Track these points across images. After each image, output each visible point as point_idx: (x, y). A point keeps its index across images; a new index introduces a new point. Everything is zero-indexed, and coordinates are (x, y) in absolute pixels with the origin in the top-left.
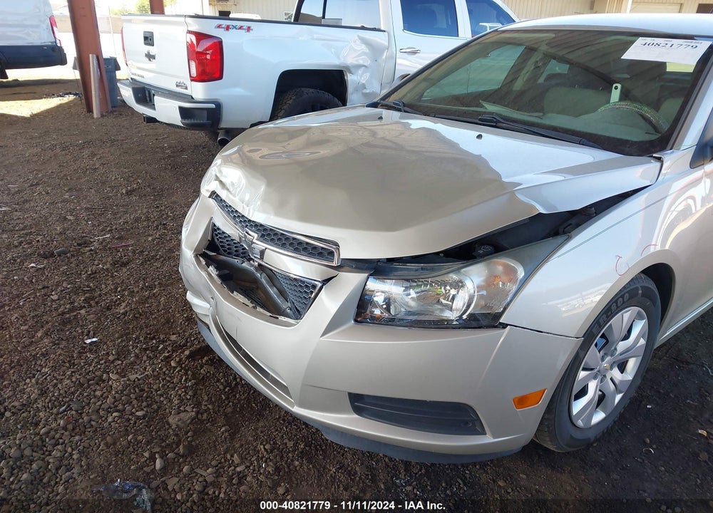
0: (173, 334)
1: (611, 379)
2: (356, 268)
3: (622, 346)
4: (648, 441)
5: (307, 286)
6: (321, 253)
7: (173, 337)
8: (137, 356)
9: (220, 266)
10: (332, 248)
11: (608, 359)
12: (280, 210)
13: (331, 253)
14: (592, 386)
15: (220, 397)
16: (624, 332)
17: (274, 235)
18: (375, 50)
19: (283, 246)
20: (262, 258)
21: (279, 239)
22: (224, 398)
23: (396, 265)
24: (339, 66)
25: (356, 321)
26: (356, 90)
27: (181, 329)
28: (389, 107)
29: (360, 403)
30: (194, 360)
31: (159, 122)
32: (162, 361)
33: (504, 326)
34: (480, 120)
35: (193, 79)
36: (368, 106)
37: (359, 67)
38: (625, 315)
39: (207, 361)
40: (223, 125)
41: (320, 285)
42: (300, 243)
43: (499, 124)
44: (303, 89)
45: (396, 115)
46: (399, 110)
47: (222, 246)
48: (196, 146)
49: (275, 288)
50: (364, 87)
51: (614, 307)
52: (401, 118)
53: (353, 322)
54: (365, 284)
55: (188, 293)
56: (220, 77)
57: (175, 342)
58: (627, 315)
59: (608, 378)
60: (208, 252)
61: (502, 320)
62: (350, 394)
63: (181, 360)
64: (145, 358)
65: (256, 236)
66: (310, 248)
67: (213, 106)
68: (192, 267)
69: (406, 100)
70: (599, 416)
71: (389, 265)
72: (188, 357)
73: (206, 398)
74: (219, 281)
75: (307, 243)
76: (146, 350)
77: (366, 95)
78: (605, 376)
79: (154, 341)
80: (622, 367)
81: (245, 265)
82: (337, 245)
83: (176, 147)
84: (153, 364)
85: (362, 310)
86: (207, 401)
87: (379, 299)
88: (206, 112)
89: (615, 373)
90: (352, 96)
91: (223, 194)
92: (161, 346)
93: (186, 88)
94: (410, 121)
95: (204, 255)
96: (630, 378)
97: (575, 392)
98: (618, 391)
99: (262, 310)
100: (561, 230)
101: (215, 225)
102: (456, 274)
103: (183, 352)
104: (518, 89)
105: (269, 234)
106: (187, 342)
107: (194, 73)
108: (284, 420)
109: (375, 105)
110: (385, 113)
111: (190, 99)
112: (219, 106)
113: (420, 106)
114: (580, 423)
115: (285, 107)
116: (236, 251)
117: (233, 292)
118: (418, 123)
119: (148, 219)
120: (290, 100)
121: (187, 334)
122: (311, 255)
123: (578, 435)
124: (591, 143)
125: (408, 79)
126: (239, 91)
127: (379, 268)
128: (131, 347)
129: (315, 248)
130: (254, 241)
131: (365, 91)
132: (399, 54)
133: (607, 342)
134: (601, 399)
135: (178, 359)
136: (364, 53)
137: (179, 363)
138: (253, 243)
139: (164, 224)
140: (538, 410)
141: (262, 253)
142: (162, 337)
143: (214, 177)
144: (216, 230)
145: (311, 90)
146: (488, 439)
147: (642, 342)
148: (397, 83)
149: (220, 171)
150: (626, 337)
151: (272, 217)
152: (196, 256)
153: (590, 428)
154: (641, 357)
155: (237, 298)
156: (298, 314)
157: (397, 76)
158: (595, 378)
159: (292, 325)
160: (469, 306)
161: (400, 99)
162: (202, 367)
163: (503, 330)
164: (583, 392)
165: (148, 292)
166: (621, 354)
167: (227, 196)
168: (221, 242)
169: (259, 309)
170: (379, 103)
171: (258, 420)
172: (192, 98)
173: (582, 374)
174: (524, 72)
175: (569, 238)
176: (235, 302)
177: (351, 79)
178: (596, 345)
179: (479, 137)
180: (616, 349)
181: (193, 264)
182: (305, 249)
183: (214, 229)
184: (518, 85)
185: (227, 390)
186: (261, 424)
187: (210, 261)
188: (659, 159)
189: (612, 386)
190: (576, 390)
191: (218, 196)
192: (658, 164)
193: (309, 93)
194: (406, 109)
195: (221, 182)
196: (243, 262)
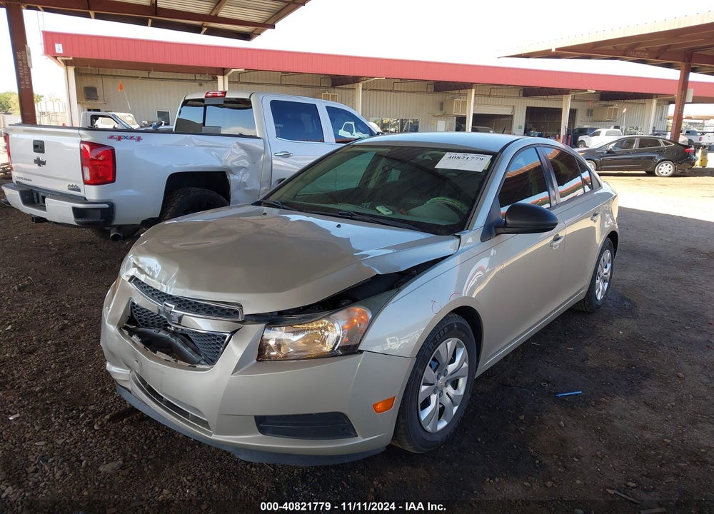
0: (91, 405)
1: (447, 394)
2: (256, 321)
3: (451, 368)
4: (479, 439)
5: (218, 339)
6: (228, 313)
7: (92, 407)
8: (61, 425)
9: (141, 335)
10: (236, 308)
11: (442, 377)
12: (193, 285)
13: (236, 312)
14: (434, 398)
15: (143, 449)
16: (450, 357)
17: (190, 304)
18: (253, 154)
19: (197, 311)
20: (179, 323)
21: (194, 307)
22: (146, 448)
23: (285, 317)
24: (221, 168)
25: (257, 360)
26: (238, 188)
27: (97, 400)
28: (270, 205)
29: (264, 424)
30: (115, 422)
31: (48, 221)
32: (85, 426)
33: (361, 352)
34: (340, 214)
35: (86, 183)
36: (252, 204)
37: (240, 168)
38: (448, 344)
39: (127, 421)
40: (116, 222)
41: (228, 336)
42: (211, 308)
43: (353, 217)
44: (190, 188)
45: (275, 211)
46: (279, 207)
47: (140, 320)
48: (82, 243)
49: (189, 348)
50: (245, 184)
51: (438, 337)
52: (280, 213)
53: (255, 361)
54: (263, 335)
55: (108, 365)
56: (113, 181)
57: (93, 411)
58: (450, 344)
59: (445, 393)
60: (128, 326)
61: (360, 348)
62: (256, 418)
63: (103, 423)
64: (68, 425)
65: (174, 306)
66: (219, 311)
67: (107, 206)
68: (117, 338)
69: (283, 199)
70: (443, 424)
71: (280, 317)
72: (109, 420)
73: (130, 450)
74: (142, 346)
75: (217, 307)
76: (68, 419)
77: (247, 192)
78: (442, 391)
79: (74, 412)
80: (455, 385)
81: (162, 333)
82: (240, 306)
83: (62, 244)
84: (77, 429)
85: (262, 352)
86: (132, 452)
87: (272, 343)
88: (99, 211)
89: (450, 389)
90: (235, 193)
91: (142, 278)
92: (82, 415)
93: (79, 190)
94: (288, 216)
95: (126, 328)
96: (462, 393)
97: (420, 402)
98: (454, 404)
99: (182, 362)
100: (395, 286)
101: (134, 304)
102: (327, 319)
103: (103, 417)
104: (372, 187)
105: (184, 304)
106: (105, 410)
107: (88, 177)
108: (200, 459)
109: (258, 204)
110: (265, 209)
111: (84, 200)
112: (112, 206)
113: (295, 204)
114: (429, 428)
115: (174, 204)
116: (152, 323)
117: (155, 353)
118: (295, 217)
119: (46, 312)
120: (178, 200)
121: (104, 404)
122: (221, 315)
123: (428, 438)
124: (415, 228)
125: (283, 183)
126: (131, 192)
127: (272, 320)
128: (53, 419)
129: (223, 310)
130: (173, 310)
131: (246, 188)
132: (274, 157)
133: (439, 364)
134: (442, 411)
135: (99, 423)
136: (243, 157)
137: (102, 426)
138: (171, 312)
139: (64, 315)
140: (393, 413)
141: (180, 319)
142: (81, 408)
143: (132, 265)
144: (134, 308)
145: (197, 189)
146: (359, 440)
147: (465, 365)
148: (275, 186)
149: (138, 260)
150: (452, 361)
151: (187, 291)
152: (120, 329)
153: (437, 433)
154: (466, 378)
155: (160, 356)
156: (212, 362)
157: (274, 180)
158: (435, 392)
159: (208, 369)
160: (337, 342)
161: (279, 198)
162: (123, 427)
163: (360, 355)
164: (427, 403)
165: (60, 373)
166: (452, 374)
167: (146, 279)
168: (139, 317)
169: (179, 362)
170: (261, 202)
171: (178, 462)
172: (85, 199)
173: (423, 388)
174: (374, 177)
175: (399, 291)
176: (159, 360)
177: (233, 179)
178: (430, 365)
179: (339, 226)
180: (447, 370)
181: (118, 336)
182: (215, 312)
183: (133, 306)
184: (372, 184)
185: (147, 442)
186: (180, 464)
187: (131, 332)
188: (459, 237)
189: (449, 400)
190: (421, 400)
191: (137, 279)
192: (458, 240)
193: (195, 191)
194: (284, 206)
195: (139, 268)
196: (160, 331)
